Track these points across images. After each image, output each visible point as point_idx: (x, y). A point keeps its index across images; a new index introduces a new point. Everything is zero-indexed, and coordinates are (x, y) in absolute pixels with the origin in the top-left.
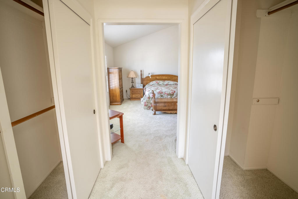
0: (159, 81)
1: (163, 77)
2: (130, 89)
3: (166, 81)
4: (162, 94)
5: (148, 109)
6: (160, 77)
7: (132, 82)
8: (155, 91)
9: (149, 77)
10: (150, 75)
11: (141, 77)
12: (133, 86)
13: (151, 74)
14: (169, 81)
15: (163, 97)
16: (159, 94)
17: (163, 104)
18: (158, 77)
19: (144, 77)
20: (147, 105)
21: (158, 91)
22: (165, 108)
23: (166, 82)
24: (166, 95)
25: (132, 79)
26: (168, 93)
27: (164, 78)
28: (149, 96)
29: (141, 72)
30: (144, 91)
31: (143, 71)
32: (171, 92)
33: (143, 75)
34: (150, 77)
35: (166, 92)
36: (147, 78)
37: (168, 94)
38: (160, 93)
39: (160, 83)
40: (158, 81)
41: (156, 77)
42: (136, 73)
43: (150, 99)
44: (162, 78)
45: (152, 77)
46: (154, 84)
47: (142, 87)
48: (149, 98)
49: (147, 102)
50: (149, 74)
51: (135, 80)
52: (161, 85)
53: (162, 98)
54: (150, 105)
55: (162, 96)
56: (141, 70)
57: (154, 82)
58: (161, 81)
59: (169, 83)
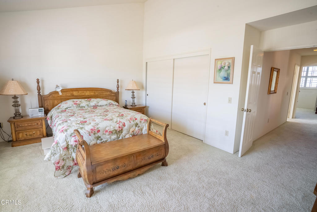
0: (80, 100)
1: (85, 92)
2: (8, 121)
3: (92, 99)
6: (80, 93)
7: (16, 105)
8: (81, 128)
9: (56, 93)
10: (59, 90)
11: (39, 92)
12: (17, 115)
13: (62, 87)
14: (98, 100)
15: (102, 139)
16: (91, 134)
17: (111, 166)
18: (75, 93)
19: (46, 92)
21: (88, 128)
23: (94, 102)
24: (107, 134)
25: (15, 97)
26: (112, 129)
27: (87, 94)
29: (38, 82)
30: (49, 122)
31: (43, 81)
33: (43, 88)
34: (60, 94)
35: (107, 128)
36: (53, 95)
37: (111, 133)
38: (95, 132)
39: (81, 105)
40: (78, 101)
41: (71, 92)
42: (23, 85)
43: (71, 150)
44: (83, 94)
45: (65, 94)
46: (71, 106)
47: (41, 115)
48: (67, 148)
50: (57, 87)
51: (23, 100)
52: (84, 107)
53: (98, 141)
55: (98, 138)
56: (38, 80)
57: (70, 103)
58: (83, 100)
59: (98, 103)
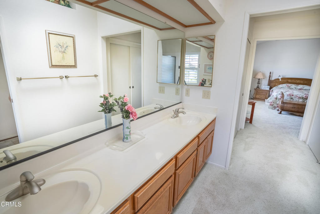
0: (291, 84)
1: (297, 80)
2: (255, 89)
3: (300, 85)
4: (293, 97)
5: (273, 109)
6: (293, 81)
7: (259, 83)
8: (285, 93)
9: (278, 79)
10: (280, 78)
11: (269, 78)
12: (258, 87)
13: (282, 77)
14: (304, 86)
15: (293, 100)
16: (289, 96)
17: (291, 106)
18: (289, 81)
19: (273, 78)
20: (273, 105)
21: (288, 93)
22: (293, 109)
23: (300, 86)
24: (297, 98)
25: (259, 80)
26: (301, 96)
27: (298, 82)
28: (277, 96)
29: (270, 73)
30: (271, 92)
31: (273, 73)
32: (305, 95)
33: (272, 76)
34: (280, 80)
35: (298, 96)
36: (276, 81)
37: (300, 98)
38: (291, 96)
39: (291, 87)
40: (290, 85)
41: (287, 80)
42: (264, 75)
43: (278, 100)
44: (295, 82)
45: (283, 80)
46: (284, 87)
47: (268, 89)
48: (276, 98)
49: (273, 102)
50: (280, 76)
51: (261, 81)
52: (293, 88)
53: (291, 100)
54: (276, 106)
55: (292, 98)
56: (271, 72)
57: (284, 85)
58: (293, 85)
59: (304, 87)
